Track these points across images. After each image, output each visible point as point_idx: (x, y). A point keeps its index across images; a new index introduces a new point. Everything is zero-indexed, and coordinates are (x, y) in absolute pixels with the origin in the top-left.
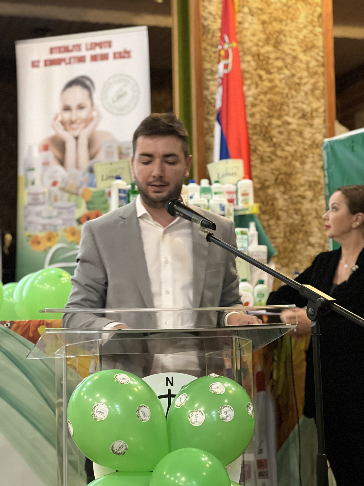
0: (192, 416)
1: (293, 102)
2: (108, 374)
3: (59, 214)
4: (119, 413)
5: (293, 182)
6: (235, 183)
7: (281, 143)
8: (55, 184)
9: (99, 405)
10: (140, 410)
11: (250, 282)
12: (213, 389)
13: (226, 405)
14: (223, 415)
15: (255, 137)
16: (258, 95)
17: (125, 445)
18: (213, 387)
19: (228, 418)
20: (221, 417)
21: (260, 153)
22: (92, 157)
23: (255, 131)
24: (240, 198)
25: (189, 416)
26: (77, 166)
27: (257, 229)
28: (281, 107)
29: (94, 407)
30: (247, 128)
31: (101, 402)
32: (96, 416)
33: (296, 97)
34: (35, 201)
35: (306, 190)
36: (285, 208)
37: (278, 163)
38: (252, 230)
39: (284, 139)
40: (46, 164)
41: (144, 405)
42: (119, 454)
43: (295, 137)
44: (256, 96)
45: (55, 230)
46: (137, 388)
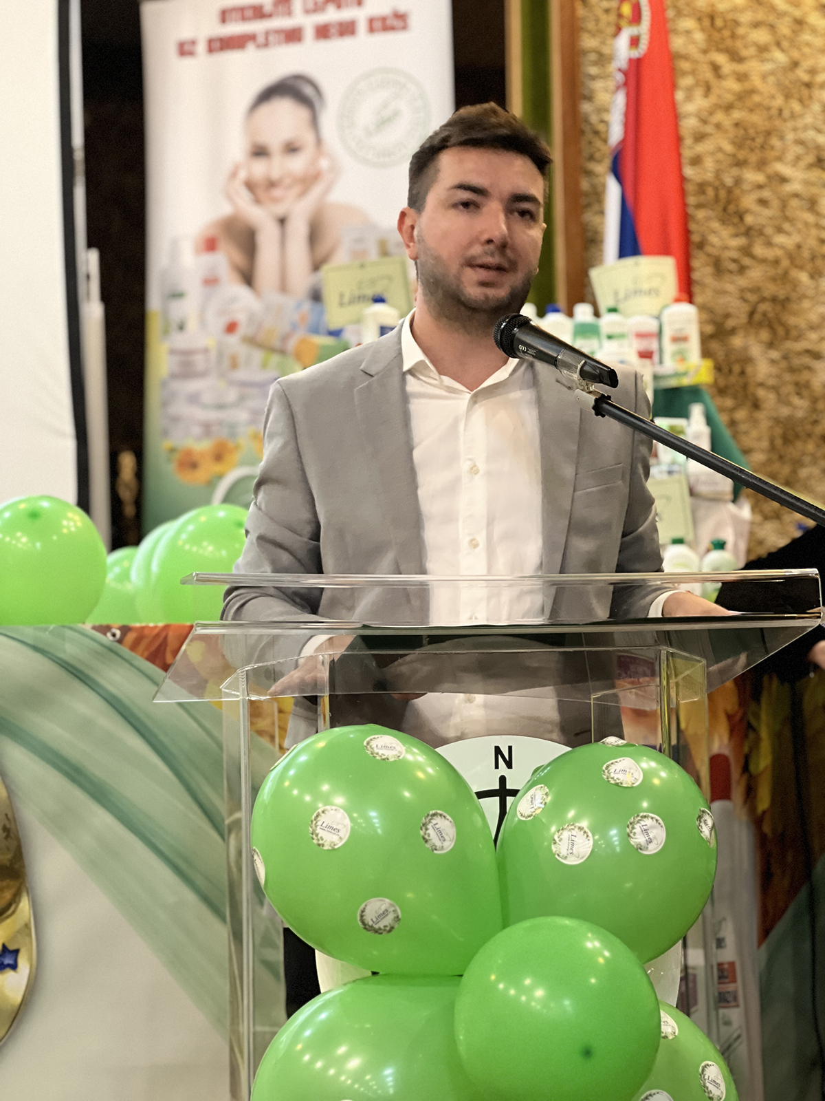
0: (560, 841)
1: (795, 129)
2: (352, 736)
3: (242, 399)
4: (379, 831)
5: (792, 320)
6: (655, 313)
7: (764, 226)
8: (231, 328)
9: (326, 810)
10: (431, 824)
11: (693, 545)
12: (612, 775)
13: (645, 814)
14: (639, 839)
15: (701, 214)
16: (711, 113)
17: (393, 909)
18: (612, 769)
19: (651, 846)
20: (632, 843)
21: (715, 252)
22: (316, 266)
23: (702, 199)
24: (669, 347)
25: (554, 840)
26: (283, 287)
27: (709, 421)
28: (765, 141)
29: (315, 815)
30: (683, 193)
31: (332, 804)
32: (321, 838)
33: (801, 116)
34: (186, 371)
36: (771, 382)
37: (756, 274)
38: (696, 422)
39: (770, 218)
40: (211, 282)
41: (439, 812)
42: (377, 931)
43: (798, 213)
44: (706, 114)
45: (233, 435)
46: (424, 772)
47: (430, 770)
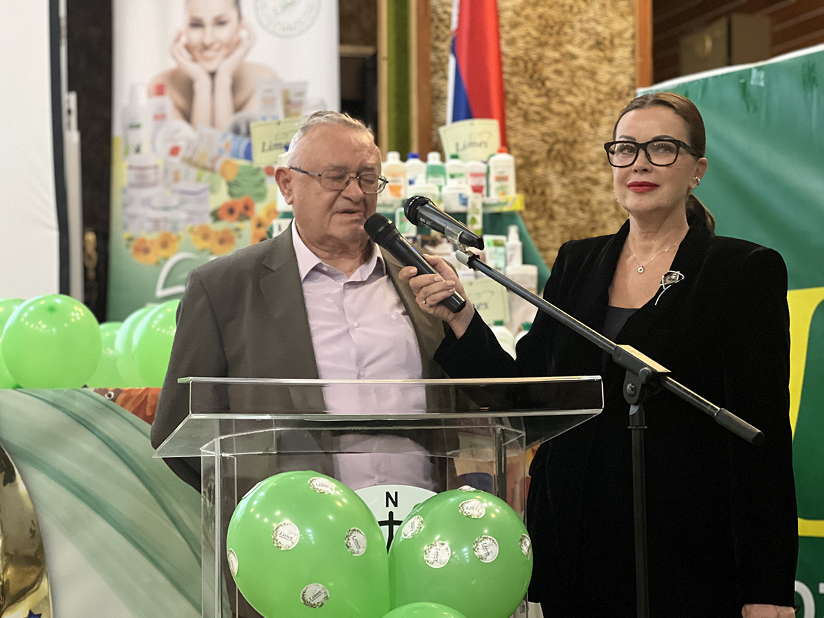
0: (429, 552)
1: (581, 21)
3: (182, 203)
5: (578, 156)
6: (485, 159)
7: (558, 89)
8: (175, 151)
10: (351, 537)
11: (509, 326)
12: (465, 510)
13: (485, 537)
14: (481, 552)
15: (514, 80)
16: (523, 9)
17: (324, 591)
18: (465, 506)
19: (488, 557)
20: (477, 556)
21: (525, 107)
22: (238, 108)
23: (515, 69)
24: (494, 184)
25: (426, 552)
26: (213, 124)
27: (521, 237)
28: (560, 29)
30: (500, 64)
32: (280, 542)
33: (586, 11)
34: (141, 182)
35: (599, 170)
36: (562, 200)
37: (553, 123)
38: (512, 238)
39: (563, 84)
40: (160, 117)
42: (313, 606)
43: (583, 80)
44: (519, 9)
45: (175, 229)
46: (341, 502)
47: (345, 500)
